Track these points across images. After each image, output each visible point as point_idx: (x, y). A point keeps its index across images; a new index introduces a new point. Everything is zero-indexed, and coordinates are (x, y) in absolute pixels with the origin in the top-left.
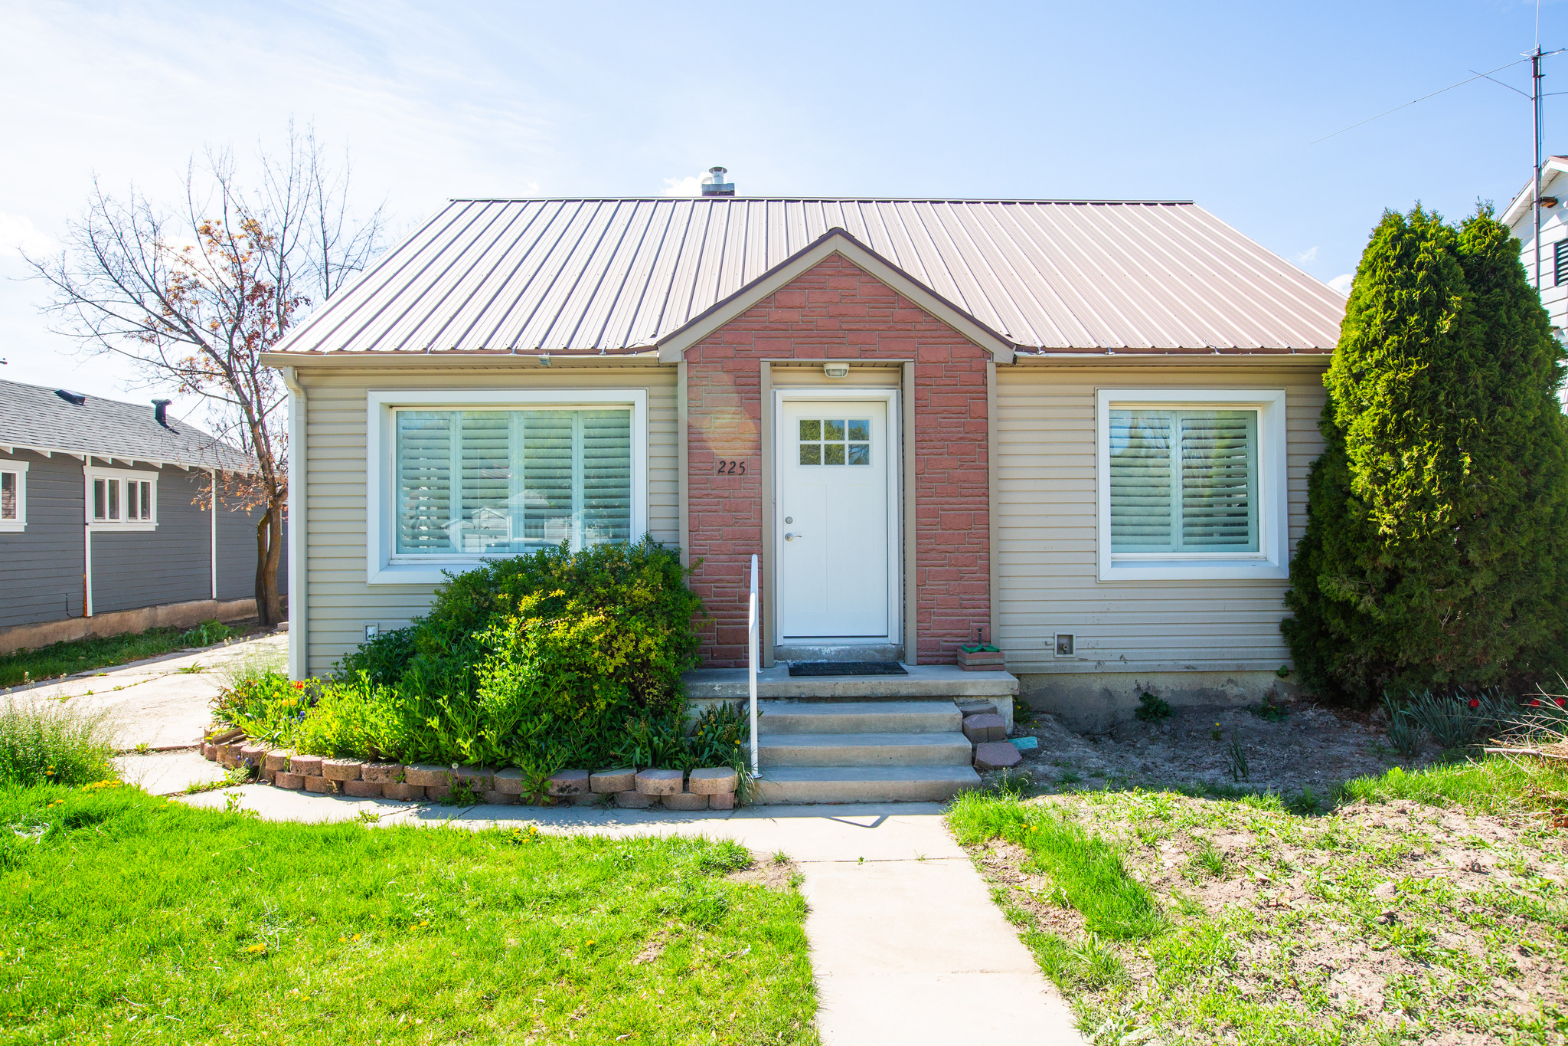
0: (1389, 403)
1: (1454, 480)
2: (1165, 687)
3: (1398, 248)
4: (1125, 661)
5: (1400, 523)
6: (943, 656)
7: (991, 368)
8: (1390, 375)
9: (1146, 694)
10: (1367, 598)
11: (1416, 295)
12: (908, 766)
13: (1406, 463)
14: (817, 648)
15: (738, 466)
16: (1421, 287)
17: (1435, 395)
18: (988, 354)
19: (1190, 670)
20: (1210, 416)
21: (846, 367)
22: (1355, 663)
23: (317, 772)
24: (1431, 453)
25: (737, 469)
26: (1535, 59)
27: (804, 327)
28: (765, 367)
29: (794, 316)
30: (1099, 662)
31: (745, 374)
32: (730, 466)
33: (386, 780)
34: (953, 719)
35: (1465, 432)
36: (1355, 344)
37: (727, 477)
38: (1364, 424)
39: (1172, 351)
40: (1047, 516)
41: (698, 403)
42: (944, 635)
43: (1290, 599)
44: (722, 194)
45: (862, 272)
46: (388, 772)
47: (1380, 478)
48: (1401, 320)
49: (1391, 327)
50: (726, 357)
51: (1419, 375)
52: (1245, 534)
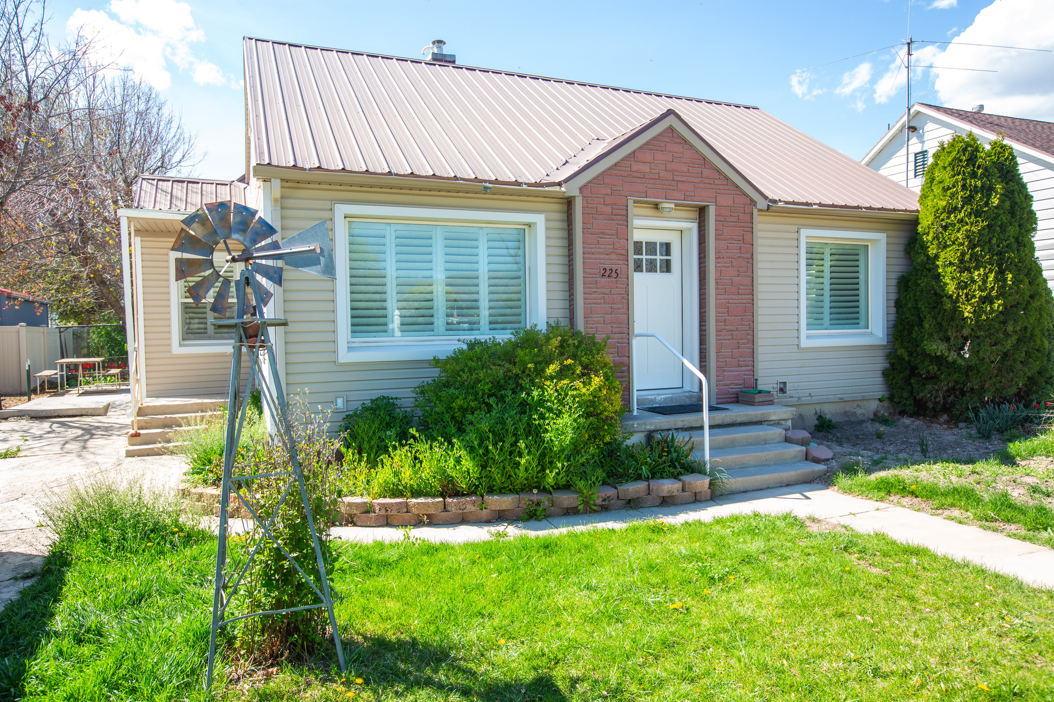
0: (966, 243)
1: (1003, 287)
2: (830, 411)
3: (966, 155)
4: (811, 396)
5: (975, 311)
6: (730, 398)
7: (755, 211)
8: (968, 227)
9: (820, 416)
10: (952, 353)
11: (979, 184)
12: (775, 464)
13: (976, 277)
14: (653, 397)
15: (614, 272)
16: (981, 179)
17: (990, 239)
18: (753, 203)
19: (842, 401)
20: (847, 247)
21: (673, 206)
22: (937, 391)
23: (405, 510)
24: (991, 271)
25: (614, 274)
26: (909, 44)
27: (652, 177)
28: (630, 203)
29: (645, 168)
30: (799, 398)
31: (617, 207)
32: (609, 272)
33: (473, 509)
34: (780, 434)
35: (1007, 261)
36: (944, 209)
37: (607, 279)
38: (949, 255)
39: (841, 207)
40: (773, 307)
41: (589, 226)
42: (730, 384)
43: (888, 357)
44: (446, 61)
45: (685, 141)
46: (474, 503)
47: (962, 286)
48: (971, 197)
49: (967, 200)
50: (606, 194)
51: (983, 229)
52: (858, 318)
